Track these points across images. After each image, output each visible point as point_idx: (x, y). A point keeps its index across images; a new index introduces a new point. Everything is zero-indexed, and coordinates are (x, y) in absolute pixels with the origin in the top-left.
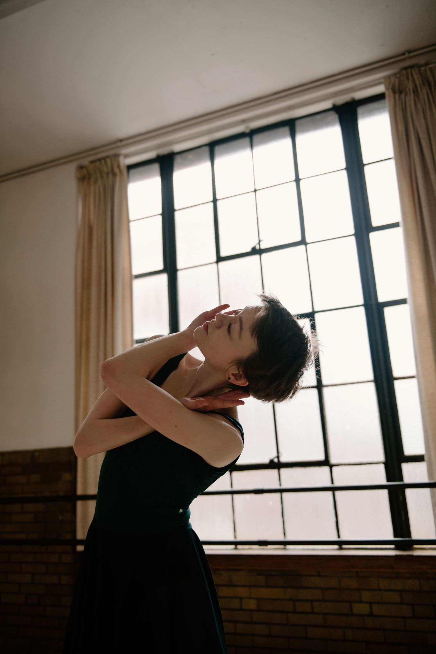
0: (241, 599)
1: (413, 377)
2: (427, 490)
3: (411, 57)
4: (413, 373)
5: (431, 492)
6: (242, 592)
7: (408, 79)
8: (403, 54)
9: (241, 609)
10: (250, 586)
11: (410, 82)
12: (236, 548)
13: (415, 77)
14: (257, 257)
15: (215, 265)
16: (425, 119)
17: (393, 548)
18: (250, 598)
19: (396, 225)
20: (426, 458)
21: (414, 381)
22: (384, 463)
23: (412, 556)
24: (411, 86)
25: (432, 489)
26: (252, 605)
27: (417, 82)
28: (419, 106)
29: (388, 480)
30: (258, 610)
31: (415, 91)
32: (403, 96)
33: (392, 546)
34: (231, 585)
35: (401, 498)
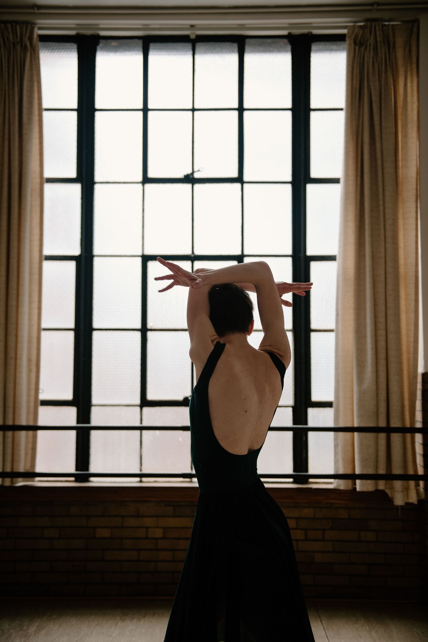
0: (147, 528)
1: (332, 331)
2: (331, 434)
3: (377, 10)
4: (333, 326)
5: (335, 435)
6: (148, 522)
7: (371, 32)
8: (372, 5)
9: (147, 538)
10: (157, 516)
11: (372, 37)
12: (141, 481)
13: (378, 33)
14: (189, 186)
15: (140, 186)
16: (380, 81)
17: (292, 482)
18: (157, 527)
19: (336, 181)
20: (334, 405)
21: (332, 335)
22: (292, 407)
23: (311, 489)
24: (372, 41)
25: (336, 433)
26: (159, 533)
27: (379, 39)
28: (376, 66)
29: (294, 423)
30: (164, 538)
31: (375, 49)
32: (363, 49)
33: (291, 480)
34: (138, 516)
35: (304, 439)
